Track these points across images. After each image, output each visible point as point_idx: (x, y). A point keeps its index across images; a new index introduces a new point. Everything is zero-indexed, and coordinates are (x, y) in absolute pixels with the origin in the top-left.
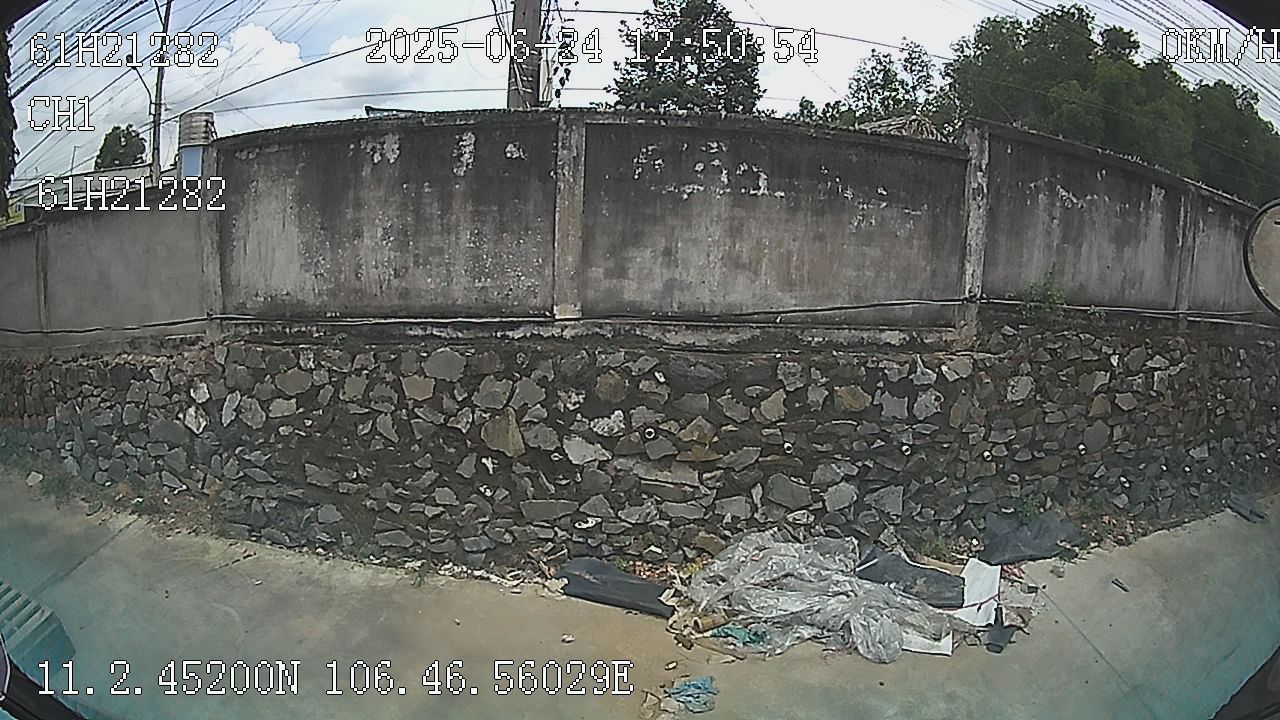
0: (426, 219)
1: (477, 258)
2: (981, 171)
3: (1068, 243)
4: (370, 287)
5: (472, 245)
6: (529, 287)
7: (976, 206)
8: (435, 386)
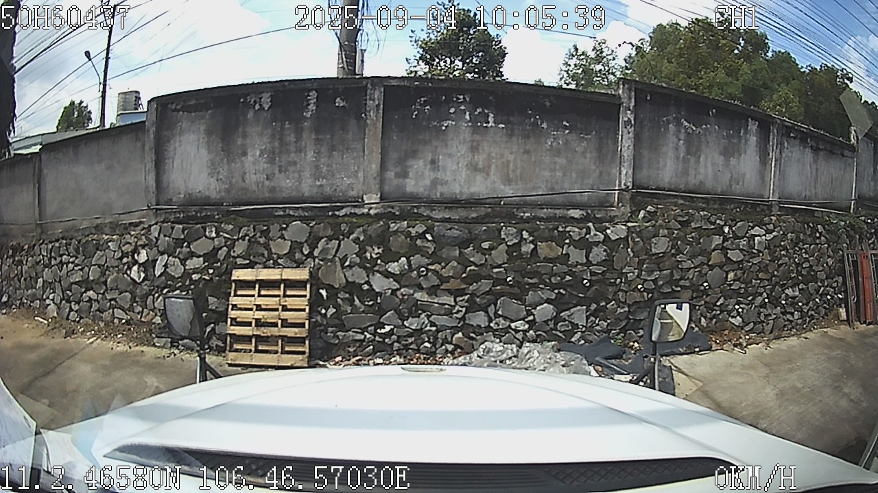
0: (287, 144)
1: (317, 167)
2: (630, 110)
3: (691, 155)
4: (252, 185)
5: (314, 159)
6: (349, 184)
7: (627, 132)
8: (291, 246)
